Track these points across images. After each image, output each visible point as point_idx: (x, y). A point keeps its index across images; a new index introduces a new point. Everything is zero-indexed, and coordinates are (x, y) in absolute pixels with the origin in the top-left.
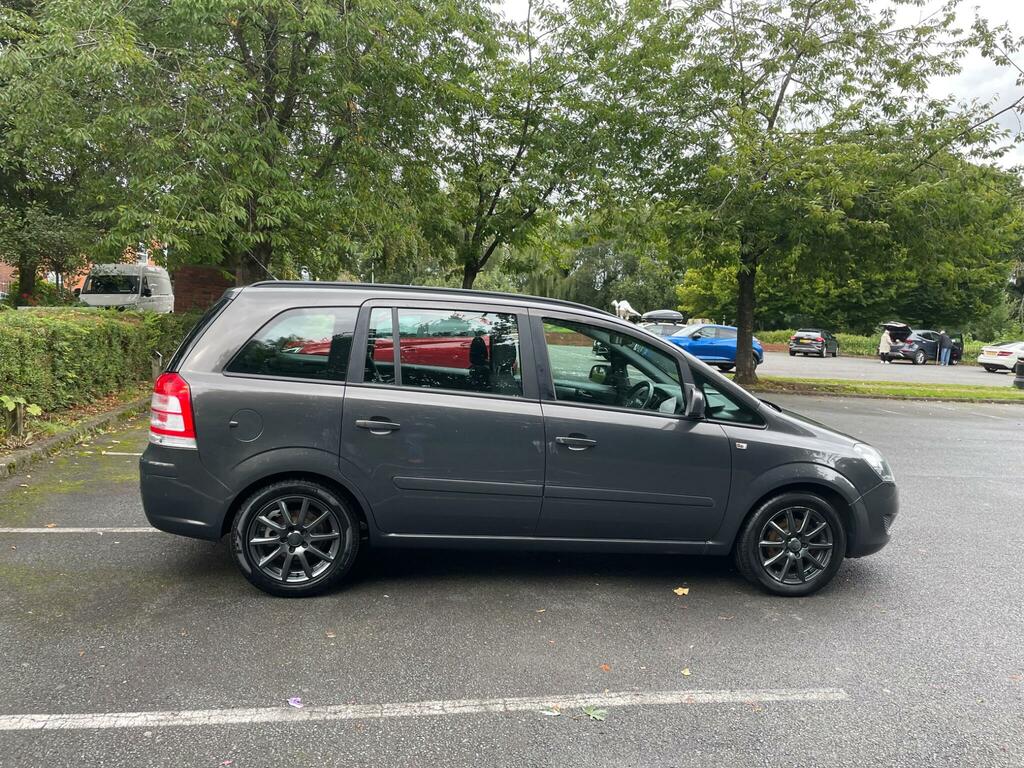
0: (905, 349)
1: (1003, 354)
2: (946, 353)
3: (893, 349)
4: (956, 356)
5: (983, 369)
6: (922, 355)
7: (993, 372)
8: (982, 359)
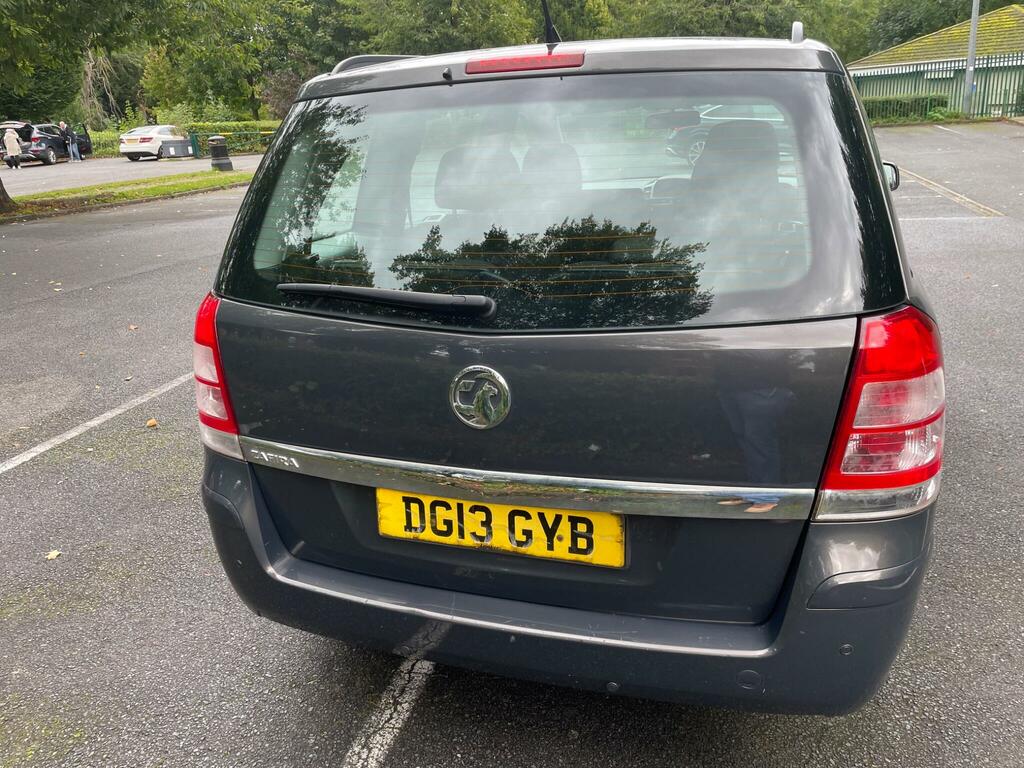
0: (34, 148)
1: (144, 140)
2: (73, 148)
3: (25, 150)
4: (86, 150)
5: (127, 159)
6: (52, 153)
7: (137, 160)
8: (123, 148)
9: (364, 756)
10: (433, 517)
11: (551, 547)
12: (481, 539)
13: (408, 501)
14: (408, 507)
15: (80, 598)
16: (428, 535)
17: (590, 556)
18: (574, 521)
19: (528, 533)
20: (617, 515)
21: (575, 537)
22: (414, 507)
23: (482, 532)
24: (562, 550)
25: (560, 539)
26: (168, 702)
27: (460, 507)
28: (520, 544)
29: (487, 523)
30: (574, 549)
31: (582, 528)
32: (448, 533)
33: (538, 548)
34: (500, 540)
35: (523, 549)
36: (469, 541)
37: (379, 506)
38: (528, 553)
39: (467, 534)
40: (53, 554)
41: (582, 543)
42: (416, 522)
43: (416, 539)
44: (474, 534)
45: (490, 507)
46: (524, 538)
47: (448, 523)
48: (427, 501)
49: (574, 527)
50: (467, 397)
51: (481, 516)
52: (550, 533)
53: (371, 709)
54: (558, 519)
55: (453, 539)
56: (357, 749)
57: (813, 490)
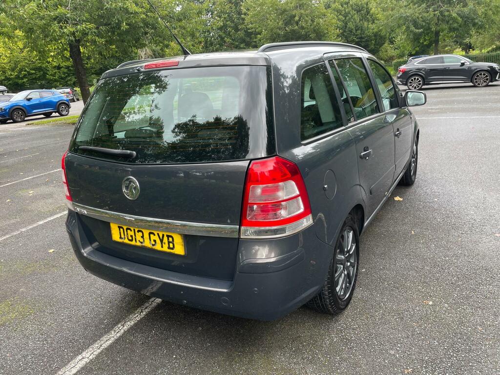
9: (120, 328)
10: (127, 234)
11: (162, 247)
12: (142, 243)
13: (120, 227)
14: (120, 230)
15: (54, 267)
16: (126, 241)
17: (174, 250)
18: (168, 236)
19: (155, 241)
20: (181, 235)
21: (169, 242)
22: (121, 230)
23: (142, 240)
24: (165, 249)
25: (165, 243)
26: (65, 304)
27: (134, 230)
28: (153, 245)
29: (143, 237)
30: (169, 248)
31: (171, 239)
32: (132, 240)
33: (158, 247)
34: (147, 244)
35: (154, 247)
36: (138, 244)
37: (112, 229)
38: (156, 249)
39: (137, 241)
40: (51, 251)
41: (171, 246)
42: (123, 236)
43: (123, 242)
44: (139, 241)
45: (143, 230)
46: (154, 243)
47: (132, 236)
48: (125, 228)
49: (168, 239)
50: (127, 188)
51: (140, 234)
52: (162, 241)
53: (131, 313)
54: (163, 235)
55: (133, 243)
56: (119, 326)
57: (238, 226)
